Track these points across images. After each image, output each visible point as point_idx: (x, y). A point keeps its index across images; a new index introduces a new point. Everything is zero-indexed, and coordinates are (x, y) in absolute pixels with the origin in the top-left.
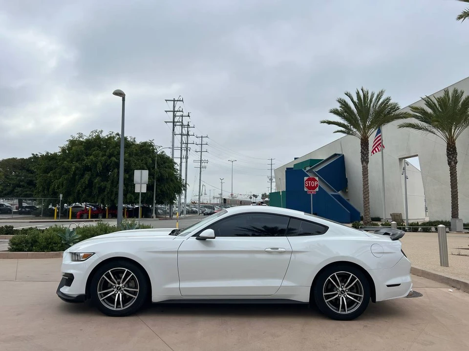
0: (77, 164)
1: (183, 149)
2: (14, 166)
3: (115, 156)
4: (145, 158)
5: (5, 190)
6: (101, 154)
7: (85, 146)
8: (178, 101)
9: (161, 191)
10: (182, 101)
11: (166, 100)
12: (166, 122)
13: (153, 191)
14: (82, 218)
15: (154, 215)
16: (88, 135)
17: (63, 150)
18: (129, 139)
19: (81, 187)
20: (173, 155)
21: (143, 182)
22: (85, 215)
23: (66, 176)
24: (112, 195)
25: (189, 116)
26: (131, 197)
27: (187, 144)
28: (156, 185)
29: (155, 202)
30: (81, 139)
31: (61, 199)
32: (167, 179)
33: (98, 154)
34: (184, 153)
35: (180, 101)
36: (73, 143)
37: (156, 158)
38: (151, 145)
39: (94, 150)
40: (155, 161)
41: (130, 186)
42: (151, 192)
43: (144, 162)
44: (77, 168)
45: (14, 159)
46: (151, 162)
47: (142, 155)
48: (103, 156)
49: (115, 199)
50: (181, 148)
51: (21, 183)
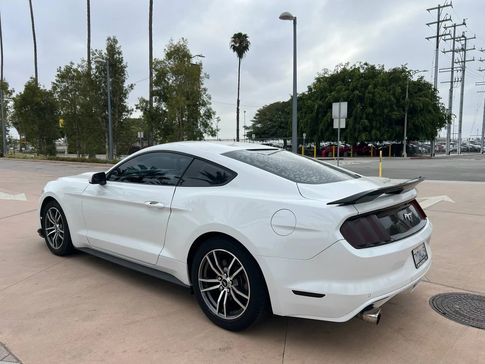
0: (320, 103)
1: (455, 69)
2: (278, 110)
3: (358, 90)
4: (394, 87)
5: (271, 131)
6: (344, 89)
7: (329, 82)
8: (444, 6)
9: (414, 124)
10: (451, 5)
11: (428, 10)
12: (428, 39)
13: (404, 126)
14: (328, 157)
15: (405, 153)
16: (333, 70)
17: (310, 89)
18: (377, 68)
19: (324, 125)
20: (436, 79)
21: (341, 116)
22: (330, 153)
23: (311, 115)
24: (355, 132)
25: (464, 24)
26: (376, 134)
27: (464, 62)
28: (407, 118)
29: (406, 138)
30: (326, 75)
31: (304, 138)
32: (422, 110)
33: (342, 89)
34: (458, 75)
35: (447, 6)
36: (318, 80)
37: (408, 86)
38: (403, 71)
39: (338, 85)
40: (406, 89)
41: (375, 121)
42: (401, 127)
43: (391, 92)
44: (320, 106)
45: (278, 103)
46: (400, 91)
47: (390, 84)
48: (346, 90)
49: (358, 136)
50: (452, 69)
51: (282, 125)
